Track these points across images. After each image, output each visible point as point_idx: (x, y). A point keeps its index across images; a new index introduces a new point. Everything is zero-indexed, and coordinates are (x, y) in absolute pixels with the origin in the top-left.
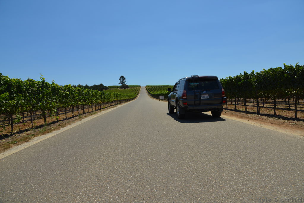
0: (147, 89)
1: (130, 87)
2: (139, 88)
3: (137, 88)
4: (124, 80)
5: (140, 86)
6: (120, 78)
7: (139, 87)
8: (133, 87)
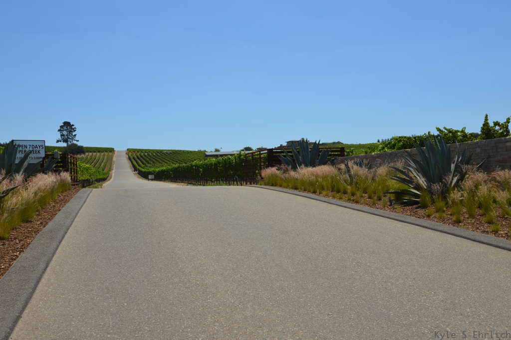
0: (129, 158)
1: (88, 151)
2: (110, 154)
3: (104, 155)
4: (70, 132)
5: (111, 150)
6: (61, 127)
7: (111, 152)
8: (95, 152)
